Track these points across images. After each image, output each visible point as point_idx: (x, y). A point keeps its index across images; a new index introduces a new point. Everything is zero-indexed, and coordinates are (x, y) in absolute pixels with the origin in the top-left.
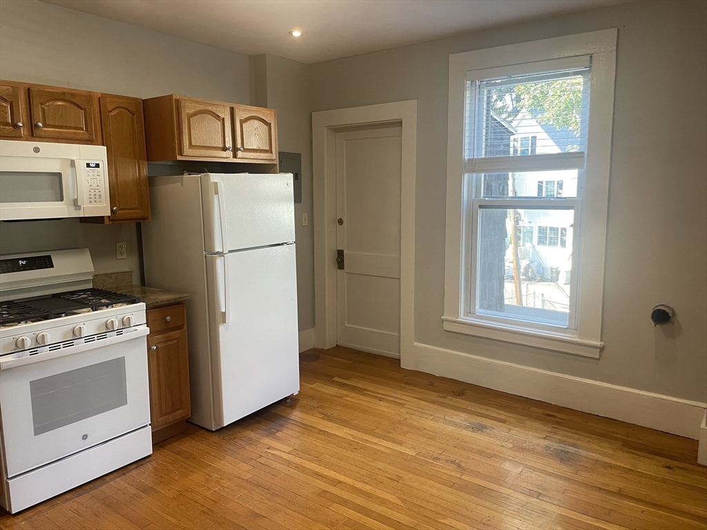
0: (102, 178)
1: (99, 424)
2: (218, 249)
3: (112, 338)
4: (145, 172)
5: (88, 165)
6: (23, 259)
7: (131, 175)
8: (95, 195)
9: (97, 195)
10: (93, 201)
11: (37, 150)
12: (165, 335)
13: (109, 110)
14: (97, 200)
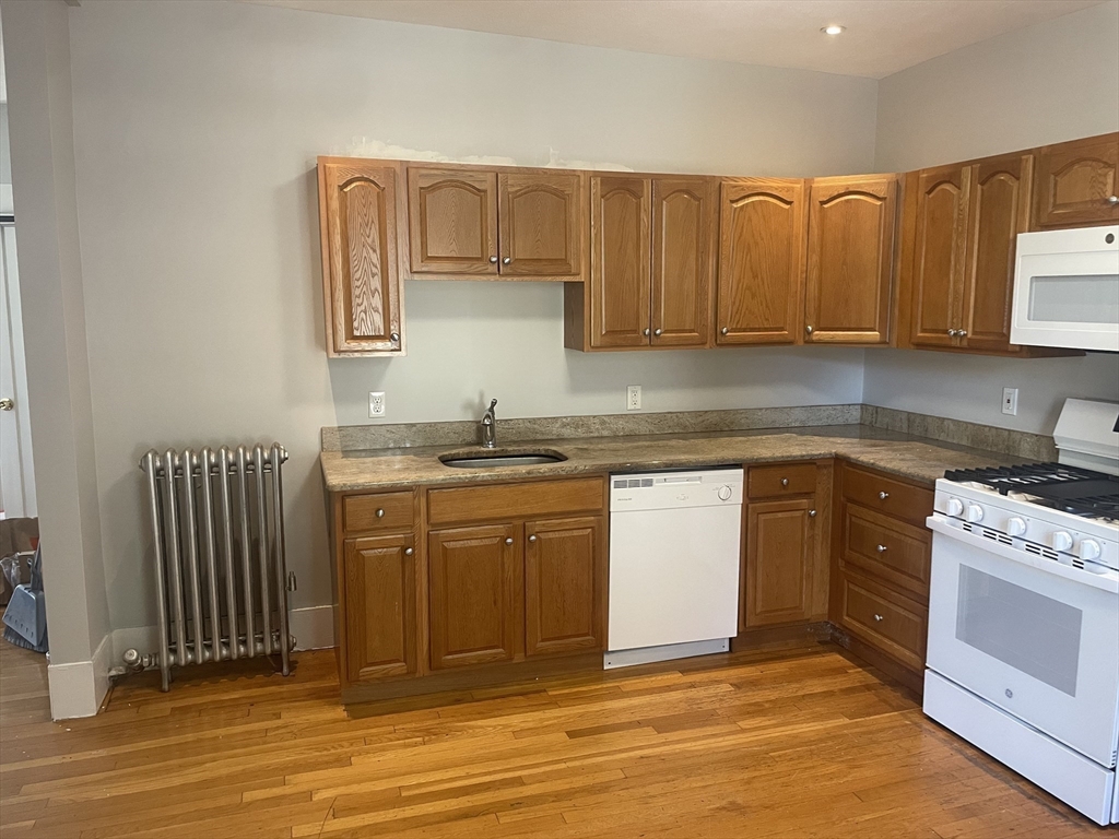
11: (1110, 239)
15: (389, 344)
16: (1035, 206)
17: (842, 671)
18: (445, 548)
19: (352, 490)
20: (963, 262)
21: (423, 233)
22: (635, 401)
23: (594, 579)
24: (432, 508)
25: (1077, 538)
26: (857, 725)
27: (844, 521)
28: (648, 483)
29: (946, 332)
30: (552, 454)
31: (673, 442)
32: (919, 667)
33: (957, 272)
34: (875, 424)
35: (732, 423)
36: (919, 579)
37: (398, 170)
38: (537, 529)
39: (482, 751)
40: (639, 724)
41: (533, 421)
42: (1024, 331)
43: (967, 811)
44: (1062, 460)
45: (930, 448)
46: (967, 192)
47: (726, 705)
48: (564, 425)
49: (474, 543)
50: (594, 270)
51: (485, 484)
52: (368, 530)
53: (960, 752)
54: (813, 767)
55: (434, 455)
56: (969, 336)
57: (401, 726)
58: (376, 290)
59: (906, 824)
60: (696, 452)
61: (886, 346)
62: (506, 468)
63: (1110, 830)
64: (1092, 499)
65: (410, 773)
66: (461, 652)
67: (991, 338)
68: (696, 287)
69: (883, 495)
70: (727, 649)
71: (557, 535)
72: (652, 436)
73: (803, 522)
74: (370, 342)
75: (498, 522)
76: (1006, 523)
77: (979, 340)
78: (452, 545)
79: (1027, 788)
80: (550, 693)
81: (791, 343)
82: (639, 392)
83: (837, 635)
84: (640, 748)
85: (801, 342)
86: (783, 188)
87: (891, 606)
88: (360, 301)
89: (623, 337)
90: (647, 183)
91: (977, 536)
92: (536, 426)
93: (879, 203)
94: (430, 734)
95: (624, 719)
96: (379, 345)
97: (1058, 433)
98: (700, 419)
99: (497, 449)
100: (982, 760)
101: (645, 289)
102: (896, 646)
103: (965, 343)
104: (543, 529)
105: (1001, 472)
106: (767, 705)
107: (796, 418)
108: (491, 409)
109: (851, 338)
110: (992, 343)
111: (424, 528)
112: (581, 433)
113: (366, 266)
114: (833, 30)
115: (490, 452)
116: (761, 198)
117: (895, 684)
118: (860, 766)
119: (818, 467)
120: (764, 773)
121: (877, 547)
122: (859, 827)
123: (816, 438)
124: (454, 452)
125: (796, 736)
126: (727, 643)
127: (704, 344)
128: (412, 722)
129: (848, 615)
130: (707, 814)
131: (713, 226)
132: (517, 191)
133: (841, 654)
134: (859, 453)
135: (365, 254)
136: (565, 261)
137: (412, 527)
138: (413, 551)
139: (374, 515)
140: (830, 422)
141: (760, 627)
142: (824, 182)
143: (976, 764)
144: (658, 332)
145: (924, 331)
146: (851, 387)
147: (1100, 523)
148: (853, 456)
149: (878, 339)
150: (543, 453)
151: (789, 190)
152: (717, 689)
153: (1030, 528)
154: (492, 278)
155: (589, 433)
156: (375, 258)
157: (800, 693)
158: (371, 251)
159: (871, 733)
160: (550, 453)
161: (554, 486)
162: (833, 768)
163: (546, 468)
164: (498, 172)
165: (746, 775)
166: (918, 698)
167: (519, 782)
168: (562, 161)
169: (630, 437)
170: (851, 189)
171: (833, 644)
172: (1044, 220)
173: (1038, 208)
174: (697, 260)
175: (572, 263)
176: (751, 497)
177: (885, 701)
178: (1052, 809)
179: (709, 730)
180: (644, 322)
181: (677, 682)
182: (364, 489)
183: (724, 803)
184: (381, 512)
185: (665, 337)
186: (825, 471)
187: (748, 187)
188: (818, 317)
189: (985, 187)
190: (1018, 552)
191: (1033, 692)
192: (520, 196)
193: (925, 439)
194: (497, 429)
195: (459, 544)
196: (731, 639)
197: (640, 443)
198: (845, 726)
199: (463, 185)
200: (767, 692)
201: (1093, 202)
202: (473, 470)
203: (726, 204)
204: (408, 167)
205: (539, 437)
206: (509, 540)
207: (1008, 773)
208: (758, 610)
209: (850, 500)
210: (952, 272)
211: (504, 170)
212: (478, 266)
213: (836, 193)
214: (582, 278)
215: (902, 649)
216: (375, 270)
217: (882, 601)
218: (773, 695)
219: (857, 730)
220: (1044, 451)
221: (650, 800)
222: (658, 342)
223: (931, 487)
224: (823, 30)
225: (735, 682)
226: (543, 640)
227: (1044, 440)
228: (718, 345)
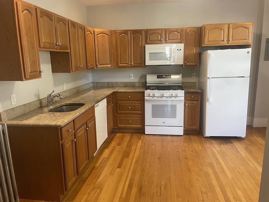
0: (181, 53)
1: (169, 121)
2: (208, 76)
3: (173, 99)
4: (198, 51)
5: (178, 50)
6: (164, 75)
7: (193, 52)
8: (179, 58)
9: (180, 58)
10: (178, 60)
11: (164, 46)
12: (191, 102)
13: (188, 32)
14: (179, 60)
18: (78, 136)
22: (65, 87)
27: (117, 105)
33: (129, 52)
34: (98, 86)
36: (140, 111)
42: (148, 62)
44: (148, 85)
46: (129, 36)
49: (82, 132)
56: (133, 64)
61: (112, 68)
67: (138, 64)
71: (91, 124)
73: (111, 107)
77: (135, 65)
82: (65, 84)
86: (91, 30)
87: (133, 118)
90: (76, 25)
93: (108, 36)
97: (147, 80)
102: (135, 125)
109: (106, 66)
116: (89, 32)
129: (120, 124)
142: (97, 30)
144: (82, 66)
145: (121, 64)
149: (111, 66)
150: (64, 105)
170: (102, 32)
171: (113, 133)
180: (79, 63)
188: (99, 62)
189: (134, 35)
195: (80, 134)
203: (86, 33)
210: (127, 52)
212: (54, 46)
214: (69, 51)
217: (130, 118)
222: (81, 69)
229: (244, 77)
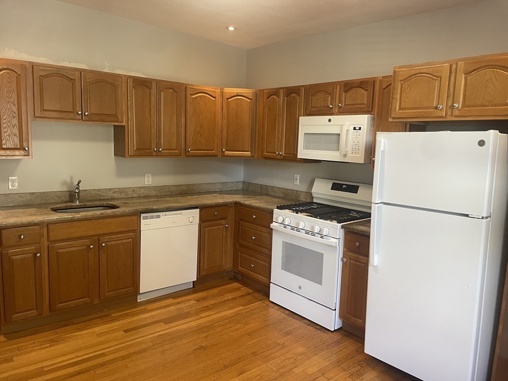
0: (362, 137)
3: (318, 238)
5: (355, 129)
8: (356, 148)
10: (354, 152)
11: (330, 120)
12: (356, 256)
13: (384, 87)
14: (357, 152)
15: (23, 152)
16: (305, 107)
17: (239, 289)
18: (57, 252)
19: (6, 226)
20: (280, 126)
21: (42, 98)
22: (148, 181)
23: (133, 261)
24: (50, 233)
25: (321, 227)
26: (246, 309)
27: (239, 228)
28: (158, 217)
29: (275, 153)
30: (110, 205)
31: (168, 199)
32: (268, 283)
33: (279, 130)
34: (249, 189)
35: (192, 190)
36: (268, 249)
37: (28, 66)
38: (105, 240)
39: (82, 345)
40: (157, 322)
41: (99, 190)
42: (303, 153)
43: (288, 333)
44: (315, 201)
45: (270, 198)
46: (281, 99)
47: (194, 309)
48: (114, 192)
49: (73, 249)
50: (130, 121)
51: (79, 220)
52: (15, 246)
53: (283, 313)
54: (231, 327)
55: (47, 208)
56: (283, 154)
57: (37, 341)
58: (15, 125)
59: (267, 341)
60: (179, 202)
61: (253, 158)
62: (89, 212)
63: (335, 332)
64: (326, 214)
65: (47, 360)
66: (67, 302)
67: (291, 155)
68: (177, 130)
69: (254, 217)
70: (192, 286)
71: (115, 242)
72: (157, 196)
73: (223, 229)
74: (12, 151)
75: (86, 238)
76: (298, 224)
77: (286, 156)
78: (61, 251)
79: (307, 322)
80: (113, 315)
81: (216, 156)
82: (151, 176)
83: (236, 275)
84: (159, 332)
85: (220, 156)
86: (212, 91)
87: (258, 261)
88: (6, 130)
89: (144, 151)
90: (154, 83)
91: (288, 229)
92: (100, 193)
93: (249, 101)
94: (53, 342)
95: (150, 321)
96: (17, 153)
97: (313, 191)
98: (178, 188)
99: (81, 204)
100: (292, 314)
101: (154, 131)
102: (259, 276)
103: (282, 158)
104: (109, 240)
105: (296, 205)
106: (211, 306)
107: (218, 188)
108: (78, 185)
109: (240, 155)
110: (291, 157)
111: (46, 244)
112: (123, 195)
113: (9, 112)
114: (231, 29)
115: (78, 205)
116: (203, 94)
117: (258, 291)
118: (248, 324)
119: (229, 207)
120: (212, 332)
121: (252, 237)
122: (250, 346)
123: (226, 195)
124: (58, 206)
125: (223, 316)
126: (192, 283)
127: (181, 155)
128: (43, 338)
129: (240, 266)
130: (190, 352)
131: (184, 104)
132: (91, 81)
133: (238, 282)
134: (244, 200)
135: (9, 106)
136: (115, 115)
137: (39, 243)
138: (40, 255)
139: (18, 238)
140: (231, 189)
141: (206, 275)
142: (229, 90)
143: (289, 316)
144: (160, 150)
145: (267, 152)
146: (238, 175)
147: (328, 222)
148: (242, 202)
149: (250, 155)
150: (105, 205)
151: (214, 92)
152: (190, 303)
153: (306, 225)
154: (79, 122)
155: (127, 195)
156: (15, 109)
157: (223, 300)
158: (12, 105)
159: (252, 310)
160: (109, 205)
161: (114, 220)
162: (238, 326)
163: (109, 212)
164: (81, 71)
165: (205, 335)
166: (268, 295)
167: (103, 355)
168: (112, 69)
169: (146, 197)
170: (239, 94)
171: (234, 279)
172: (308, 112)
173: (306, 108)
174: (177, 118)
175: (119, 117)
176: (202, 220)
177: (255, 298)
178: (315, 328)
179: (188, 320)
180: (154, 145)
181: (171, 302)
182: (12, 225)
183: (197, 347)
184: (22, 236)
185: (163, 152)
186: (231, 209)
187: (198, 89)
188: (227, 146)
189: (288, 98)
190: (302, 234)
191: (308, 286)
192: (92, 84)
193: (268, 195)
194: (80, 195)
195: (65, 250)
196: (193, 282)
197: (152, 200)
198: (242, 310)
199: (63, 76)
200: (210, 301)
201: (324, 107)
202: (72, 214)
203: (188, 96)
204: (33, 65)
205: (102, 198)
206: (92, 247)
207: (301, 318)
208: (205, 268)
209: (241, 220)
210: (277, 130)
211: (84, 70)
212: (71, 115)
213: (233, 95)
214: (124, 124)
215: (261, 277)
216: (14, 115)
217: (254, 259)
218: (213, 302)
219: (247, 310)
220: (308, 198)
221: (165, 352)
222: (160, 154)
223: (272, 212)
224: (227, 28)
225: (196, 299)
226: (109, 292)
227: (308, 194)
228: (187, 156)
229: (467, 216)
